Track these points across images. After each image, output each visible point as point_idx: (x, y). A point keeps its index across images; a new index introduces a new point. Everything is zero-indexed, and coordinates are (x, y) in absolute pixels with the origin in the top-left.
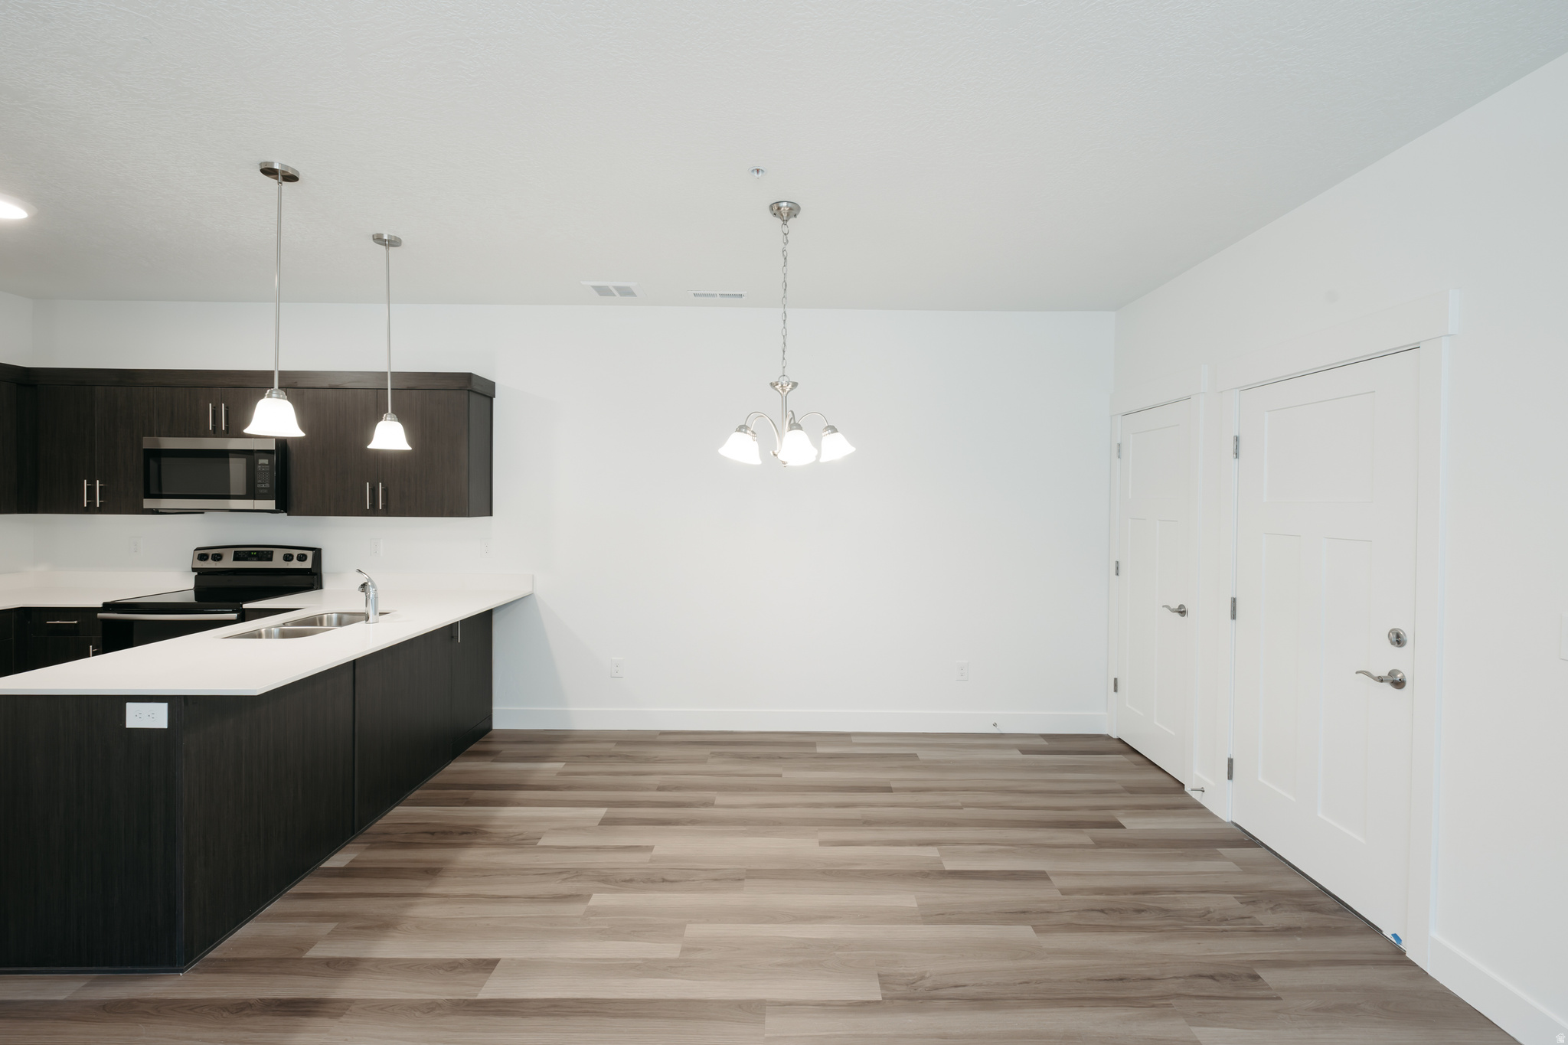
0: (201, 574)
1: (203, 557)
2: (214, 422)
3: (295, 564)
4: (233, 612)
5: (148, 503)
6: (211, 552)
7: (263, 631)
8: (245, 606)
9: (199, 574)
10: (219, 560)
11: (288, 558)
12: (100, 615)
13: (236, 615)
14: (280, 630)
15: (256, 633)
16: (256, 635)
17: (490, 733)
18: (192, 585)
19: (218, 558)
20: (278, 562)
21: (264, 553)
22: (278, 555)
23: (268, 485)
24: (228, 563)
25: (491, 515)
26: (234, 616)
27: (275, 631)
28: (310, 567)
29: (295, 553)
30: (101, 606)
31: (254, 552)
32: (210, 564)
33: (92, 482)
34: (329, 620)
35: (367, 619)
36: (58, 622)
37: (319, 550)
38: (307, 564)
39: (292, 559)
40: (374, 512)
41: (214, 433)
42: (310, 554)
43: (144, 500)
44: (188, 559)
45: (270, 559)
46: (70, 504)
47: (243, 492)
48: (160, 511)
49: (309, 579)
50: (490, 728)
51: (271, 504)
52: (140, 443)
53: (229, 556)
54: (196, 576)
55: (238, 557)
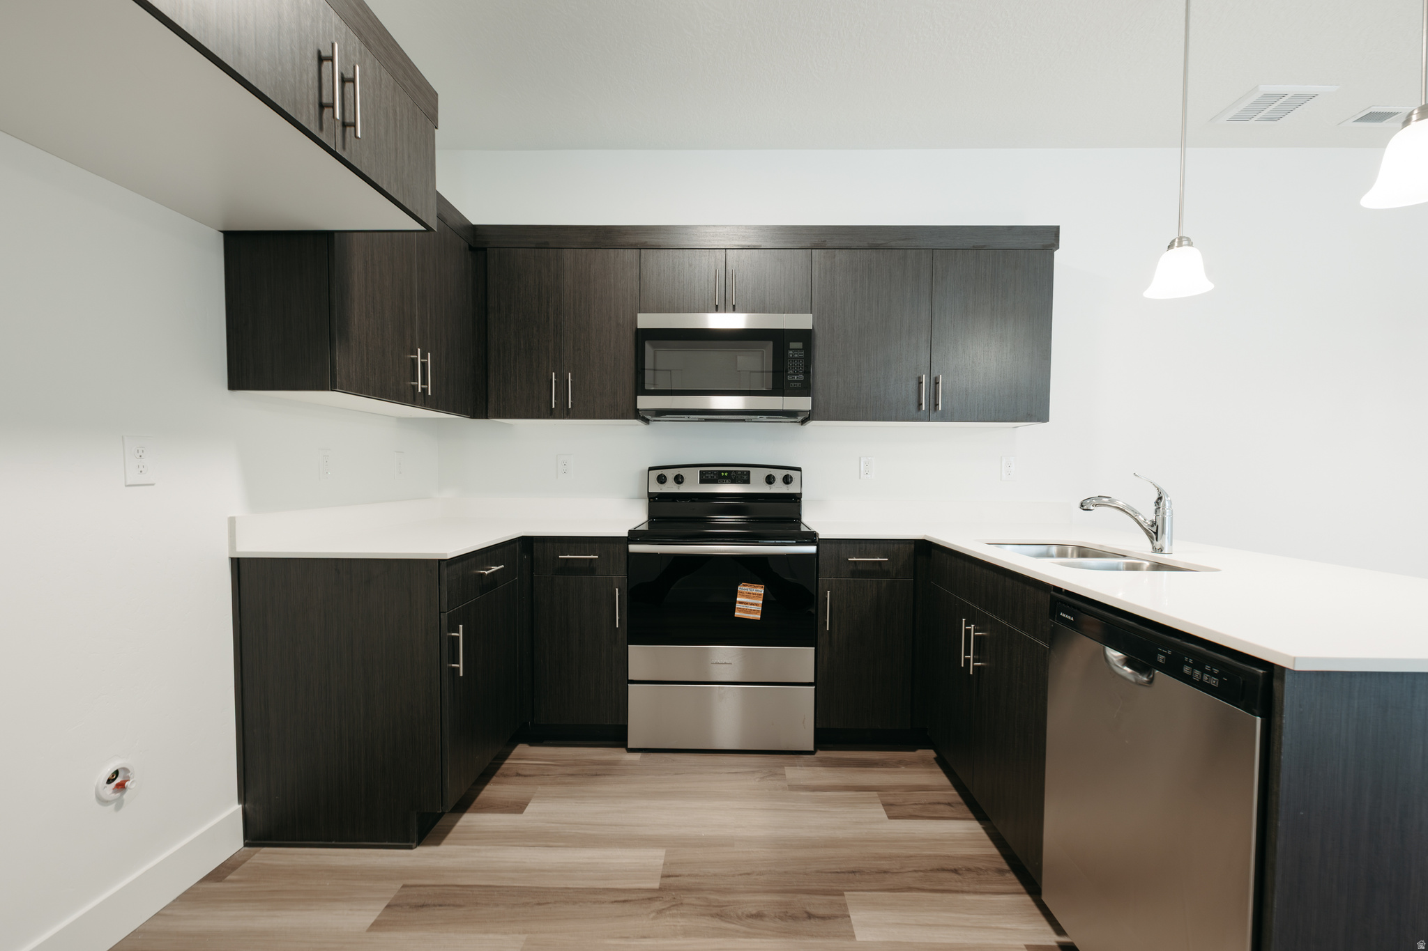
1: (657, 479)
3: (779, 489)
5: (644, 402)
6: (671, 473)
9: (653, 499)
10: (680, 482)
11: (770, 480)
12: (634, 548)
18: (644, 512)
19: (679, 479)
20: (756, 485)
21: (736, 474)
22: (757, 476)
23: (802, 377)
24: (693, 485)
28: (796, 492)
29: (779, 474)
31: (724, 472)
32: (671, 487)
33: (561, 376)
36: (568, 556)
38: (794, 489)
39: (775, 482)
40: (928, 414)
42: (796, 476)
43: (639, 398)
45: (747, 481)
47: (767, 387)
49: (794, 508)
51: (807, 403)
53: (694, 475)
54: (650, 502)
55: (706, 478)
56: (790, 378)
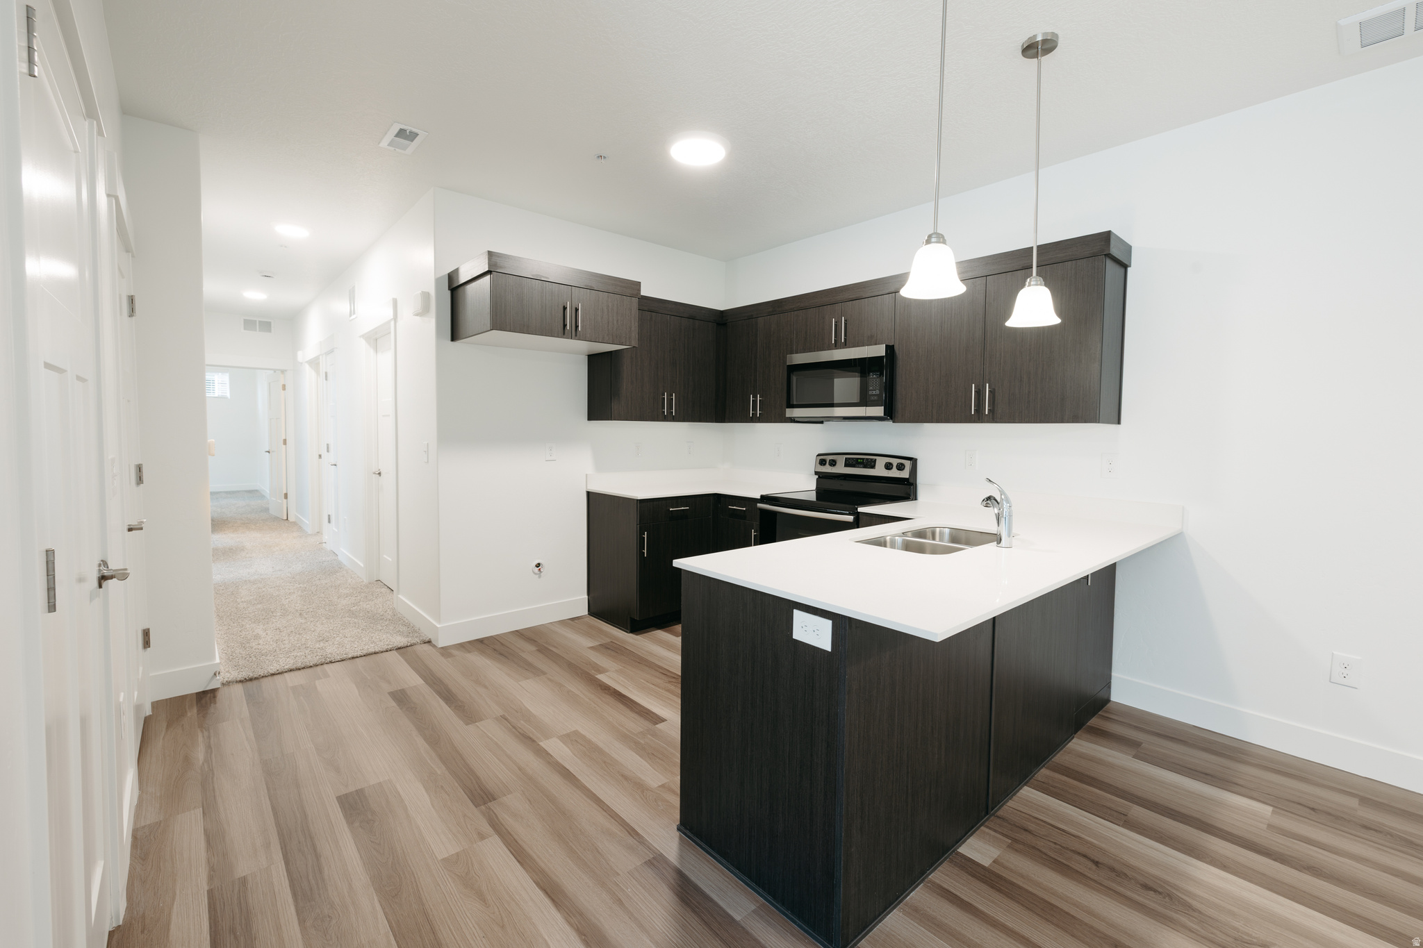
0: (821, 477)
1: (822, 462)
2: (835, 337)
3: (894, 473)
4: (850, 514)
5: (790, 413)
6: (829, 458)
7: (888, 538)
8: (861, 509)
9: (819, 477)
10: (834, 465)
11: (888, 466)
12: (759, 505)
13: (852, 517)
14: (903, 540)
15: (882, 540)
16: (880, 542)
17: (1108, 705)
18: (814, 487)
19: (833, 463)
20: (879, 471)
21: (867, 461)
22: (881, 462)
23: (878, 392)
24: (841, 469)
25: (1119, 422)
26: (850, 518)
27: (899, 540)
28: (908, 477)
29: (895, 462)
30: (759, 498)
31: (861, 459)
32: (827, 469)
33: (755, 397)
34: (941, 534)
35: (999, 541)
36: (733, 507)
37: (916, 460)
38: (905, 474)
39: (892, 468)
40: (979, 418)
41: (836, 346)
42: (908, 464)
43: (787, 409)
44: (811, 465)
45: (873, 467)
46: (742, 416)
47: (856, 399)
48: (796, 419)
49: (905, 489)
50: (1108, 701)
51: (879, 411)
52: (785, 362)
53: (841, 461)
54: (817, 479)
55: (848, 464)
56: (870, 393)
